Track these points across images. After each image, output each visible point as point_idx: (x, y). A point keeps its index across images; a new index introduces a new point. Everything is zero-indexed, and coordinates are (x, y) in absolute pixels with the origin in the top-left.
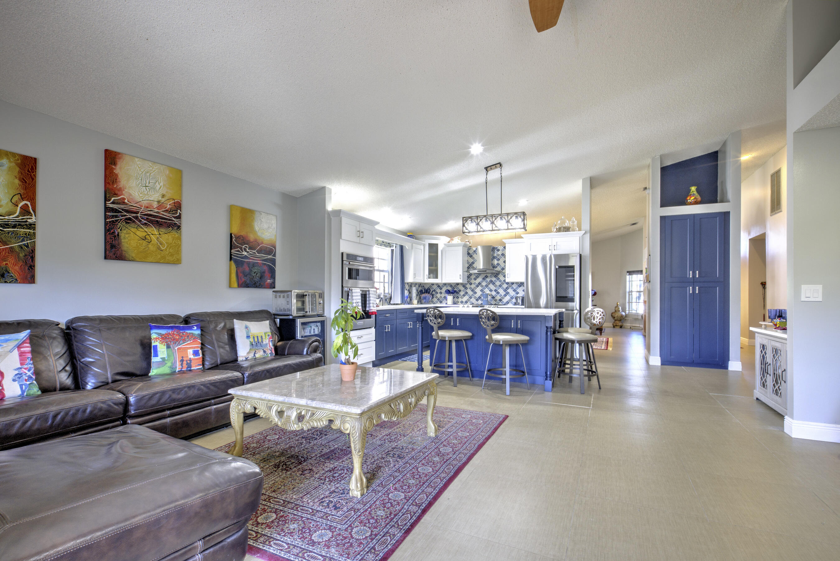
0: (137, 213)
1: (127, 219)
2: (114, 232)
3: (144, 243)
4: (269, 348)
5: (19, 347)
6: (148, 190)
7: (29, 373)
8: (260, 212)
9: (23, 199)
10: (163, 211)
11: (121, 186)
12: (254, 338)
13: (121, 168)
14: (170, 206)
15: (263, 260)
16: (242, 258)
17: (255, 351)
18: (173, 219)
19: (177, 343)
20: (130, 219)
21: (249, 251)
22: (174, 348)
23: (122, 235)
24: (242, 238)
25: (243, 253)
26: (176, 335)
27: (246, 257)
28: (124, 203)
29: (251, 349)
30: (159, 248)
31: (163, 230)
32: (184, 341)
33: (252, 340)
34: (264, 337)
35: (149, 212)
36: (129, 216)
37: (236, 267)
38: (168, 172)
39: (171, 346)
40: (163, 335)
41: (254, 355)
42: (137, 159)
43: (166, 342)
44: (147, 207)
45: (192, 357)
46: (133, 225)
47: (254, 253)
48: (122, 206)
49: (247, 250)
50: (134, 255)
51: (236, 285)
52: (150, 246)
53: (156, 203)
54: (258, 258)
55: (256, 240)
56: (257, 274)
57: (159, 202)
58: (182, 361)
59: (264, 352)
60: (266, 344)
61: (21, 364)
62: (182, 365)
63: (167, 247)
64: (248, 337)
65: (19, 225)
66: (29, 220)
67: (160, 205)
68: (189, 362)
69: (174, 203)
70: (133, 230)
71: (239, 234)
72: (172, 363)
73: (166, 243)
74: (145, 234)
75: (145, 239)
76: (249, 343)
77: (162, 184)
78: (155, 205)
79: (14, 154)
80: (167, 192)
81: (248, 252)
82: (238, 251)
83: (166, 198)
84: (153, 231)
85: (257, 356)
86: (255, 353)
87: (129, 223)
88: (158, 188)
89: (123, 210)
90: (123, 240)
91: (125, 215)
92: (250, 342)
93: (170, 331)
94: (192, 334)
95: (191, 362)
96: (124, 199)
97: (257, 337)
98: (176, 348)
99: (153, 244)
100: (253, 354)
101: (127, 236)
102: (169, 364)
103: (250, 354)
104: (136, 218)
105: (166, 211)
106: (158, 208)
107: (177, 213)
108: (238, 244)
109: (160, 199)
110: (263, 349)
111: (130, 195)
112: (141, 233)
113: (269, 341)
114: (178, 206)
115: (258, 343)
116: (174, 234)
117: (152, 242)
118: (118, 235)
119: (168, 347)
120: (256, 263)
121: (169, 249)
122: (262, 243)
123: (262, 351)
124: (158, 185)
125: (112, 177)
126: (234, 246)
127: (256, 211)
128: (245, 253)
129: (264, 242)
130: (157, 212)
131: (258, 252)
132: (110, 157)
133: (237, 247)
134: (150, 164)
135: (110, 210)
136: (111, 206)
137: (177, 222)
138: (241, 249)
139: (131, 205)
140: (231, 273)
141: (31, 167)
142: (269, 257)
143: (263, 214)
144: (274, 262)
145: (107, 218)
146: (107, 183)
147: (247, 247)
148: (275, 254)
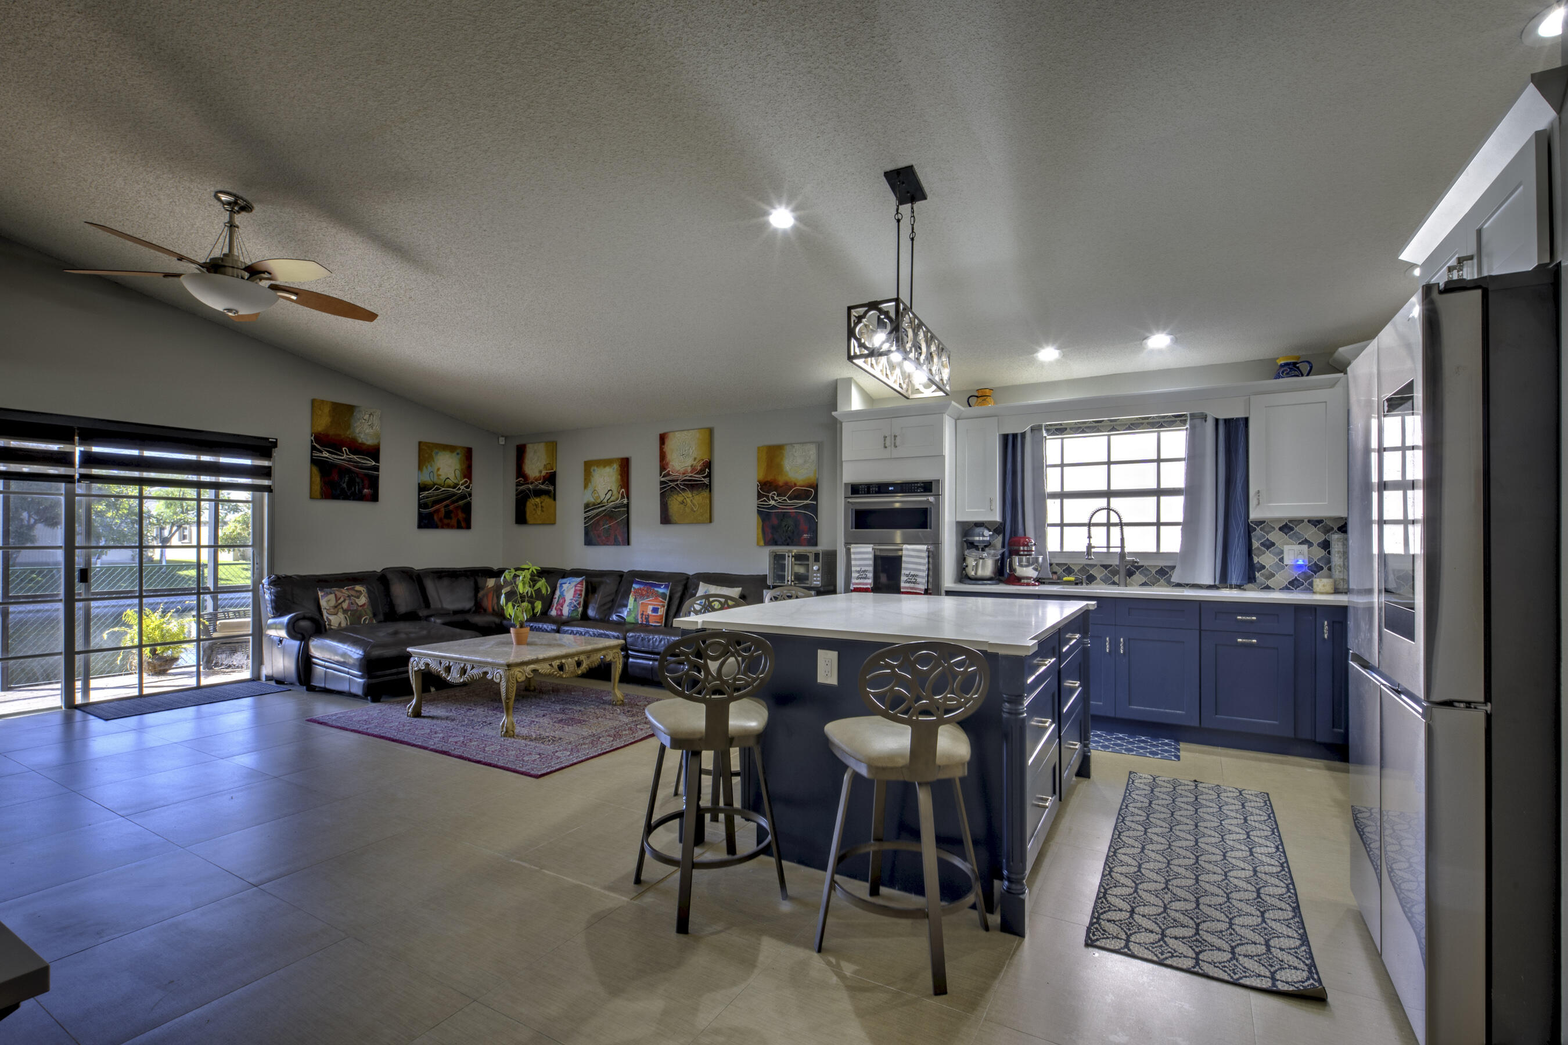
0: (677, 480)
1: (671, 488)
2: (664, 502)
3: (682, 506)
5: (576, 586)
6: (684, 457)
7: (575, 603)
8: (791, 444)
9: (622, 488)
10: (695, 474)
11: (668, 461)
13: (667, 446)
14: (701, 468)
15: (796, 508)
16: (769, 509)
18: (703, 479)
19: (643, 598)
20: (673, 487)
21: (777, 498)
23: (669, 502)
24: (768, 485)
25: (770, 503)
26: (645, 591)
27: (774, 507)
28: (669, 475)
30: (692, 510)
31: (695, 492)
32: (648, 597)
35: (685, 478)
36: (672, 484)
37: (762, 522)
38: (698, 436)
39: (638, 600)
40: (636, 589)
42: (677, 433)
43: (636, 596)
44: (684, 474)
45: (650, 613)
46: (675, 492)
47: (785, 500)
48: (668, 478)
49: (776, 498)
50: (676, 519)
51: (762, 543)
52: (686, 509)
53: (690, 468)
54: (793, 506)
55: (786, 483)
56: (788, 528)
57: (692, 466)
58: (642, 614)
61: (574, 597)
62: (642, 618)
63: (699, 507)
65: (621, 506)
66: (624, 502)
67: (693, 467)
69: (704, 463)
70: (675, 496)
71: (766, 480)
72: (636, 615)
73: (699, 504)
74: (682, 499)
75: (683, 503)
77: (694, 448)
78: (689, 470)
79: (618, 459)
80: (698, 454)
81: (776, 500)
82: (765, 501)
83: (697, 461)
84: (689, 494)
87: (672, 491)
88: (691, 453)
89: (669, 481)
90: (669, 507)
93: (642, 587)
94: (657, 591)
95: (648, 618)
96: (669, 471)
98: (640, 603)
99: (688, 507)
101: (671, 503)
102: (633, 615)
104: (677, 485)
105: (698, 473)
106: (691, 472)
107: (706, 472)
108: (764, 492)
109: (693, 463)
111: (673, 466)
112: (680, 499)
114: (709, 465)
116: (706, 494)
117: (688, 505)
118: (667, 503)
119: (635, 600)
120: (786, 513)
121: (701, 509)
122: (795, 485)
124: (691, 451)
125: (663, 456)
126: (760, 496)
127: (787, 444)
128: (772, 502)
129: (798, 484)
130: (691, 476)
131: (790, 498)
132: (663, 439)
133: (764, 496)
134: (685, 432)
135: (662, 483)
136: (663, 479)
137: (706, 481)
138: (767, 497)
139: (674, 475)
140: (758, 529)
141: (625, 465)
142: (806, 502)
143: (797, 446)
144: (814, 509)
145: (661, 490)
146: (660, 461)
147: (774, 494)
148: (816, 498)
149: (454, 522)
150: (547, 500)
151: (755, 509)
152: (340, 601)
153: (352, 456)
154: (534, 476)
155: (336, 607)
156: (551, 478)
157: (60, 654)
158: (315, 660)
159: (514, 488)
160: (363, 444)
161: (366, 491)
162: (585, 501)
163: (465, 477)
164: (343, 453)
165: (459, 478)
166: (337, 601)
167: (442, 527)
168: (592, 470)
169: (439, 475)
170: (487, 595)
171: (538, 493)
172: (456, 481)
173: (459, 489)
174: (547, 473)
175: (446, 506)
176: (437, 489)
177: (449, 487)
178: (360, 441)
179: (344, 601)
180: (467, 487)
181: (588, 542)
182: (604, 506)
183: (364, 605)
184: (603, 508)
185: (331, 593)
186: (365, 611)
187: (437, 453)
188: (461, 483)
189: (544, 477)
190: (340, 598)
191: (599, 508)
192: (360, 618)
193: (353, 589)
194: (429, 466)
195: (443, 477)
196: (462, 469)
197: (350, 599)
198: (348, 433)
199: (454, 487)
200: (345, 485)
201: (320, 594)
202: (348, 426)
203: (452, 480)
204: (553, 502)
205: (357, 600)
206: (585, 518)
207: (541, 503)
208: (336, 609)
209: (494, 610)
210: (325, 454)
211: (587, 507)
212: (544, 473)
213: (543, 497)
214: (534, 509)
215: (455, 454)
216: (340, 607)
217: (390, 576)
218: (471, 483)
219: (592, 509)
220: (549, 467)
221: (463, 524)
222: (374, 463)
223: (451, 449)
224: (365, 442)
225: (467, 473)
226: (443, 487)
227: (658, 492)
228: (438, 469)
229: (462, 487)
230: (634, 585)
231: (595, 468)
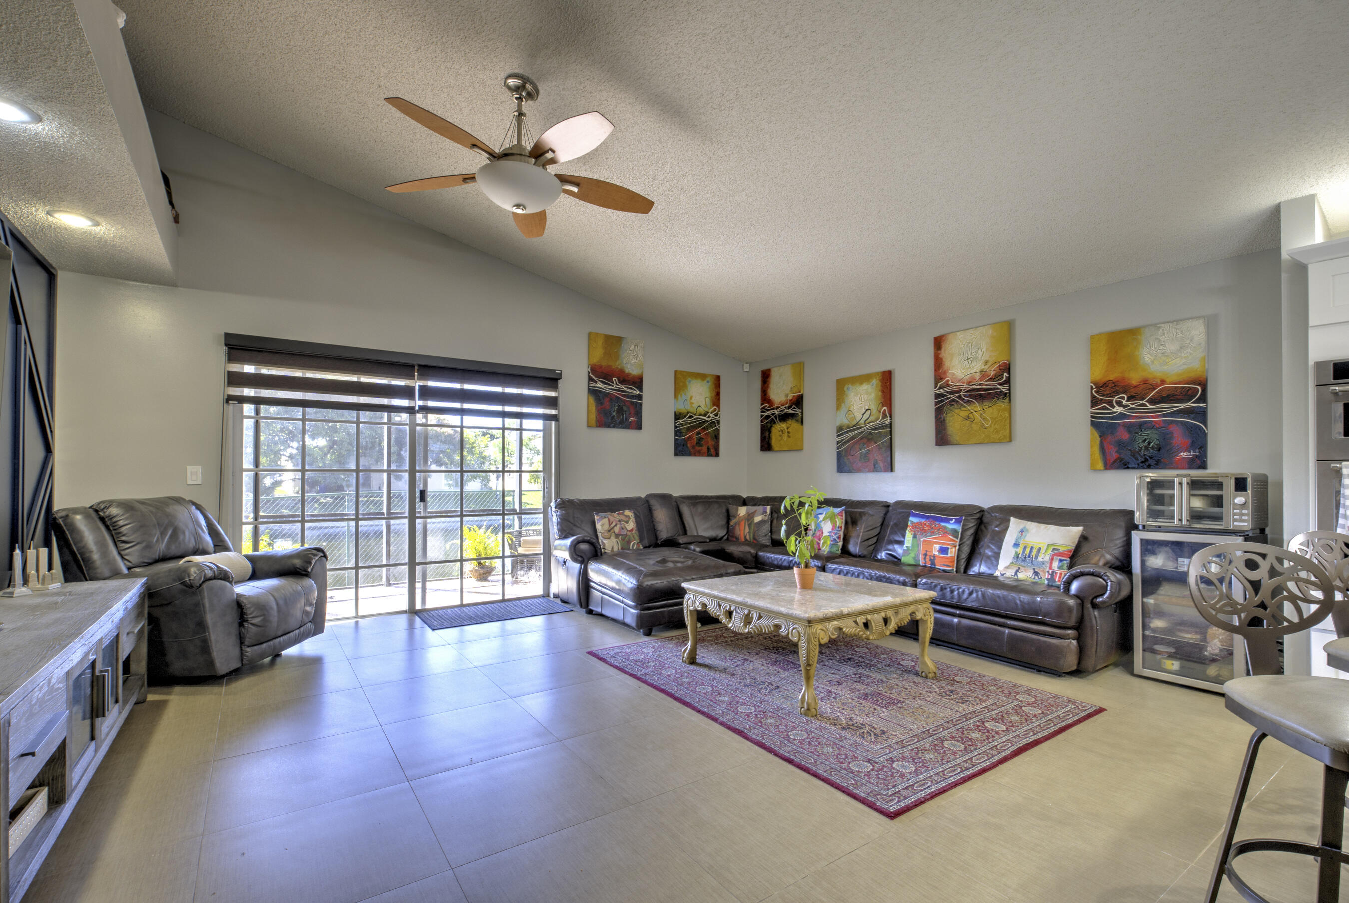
0: (960, 391)
1: (951, 401)
2: (941, 418)
3: (968, 422)
4: (1047, 569)
5: (833, 517)
6: (970, 362)
7: (835, 537)
8: (1154, 325)
9: (883, 406)
10: (986, 381)
11: (946, 369)
12: (1025, 548)
13: (945, 350)
14: (995, 372)
15: (1167, 415)
16: (1112, 418)
17: (1019, 568)
18: (999, 387)
19: (924, 534)
20: (954, 400)
21: (1128, 403)
22: (920, 539)
23: (947, 419)
24: (1111, 385)
25: (1115, 410)
26: (928, 526)
27: (1122, 416)
28: (948, 385)
29: (1012, 563)
30: (983, 426)
31: (987, 404)
32: (933, 533)
33: (1020, 550)
34: (1042, 551)
35: (971, 387)
36: (953, 397)
37: (1100, 436)
38: (991, 332)
39: (918, 536)
40: (914, 523)
41: (1016, 574)
42: (958, 334)
43: (914, 531)
44: (970, 382)
45: (937, 553)
46: (957, 406)
47: (1143, 405)
48: (947, 389)
49: (1124, 402)
50: (958, 439)
51: (1100, 465)
52: (973, 425)
53: (978, 374)
55: (1145, 382)
56: (1149, 443)
57: (981, 372)
58: (925, 555)
59: (1036, 573)
60: (1043, 563)
61: (833, 529)
62: (925, 559)
63: (992, 423)
64: (1016, 545)
65: (882, 426)
66: (886, 422)
67: (983, 372)
68: (932, 558)
69: (999, 366)
70: (957, 411)
71: (1107, 379)
72: (915, 554)
73: (991, 418)
74: (967, 413)
75: (968, 418)
76: (1013, 553)
77: (984, 350)
78: (978, 376)
79: (878, 373)
80: (990, 356)
81: (1125, 406)
82: (1104, 408)
83: (989, 364)
84: (977, 406)
85: (1021, 576)
86: (1017, 571)
87: (953, 405)
88: (980, 356)
89: (947, 392)
90: (948, 425)
91: (950, 398)
92: (1016, 552)
93: (923, 521)
94: (945, 527)
95: (934, 559)
96: (948, 381)
97: (1032, 548)
98: (922, 540)
99: (976, 423)
100: (1014, 571)
101: (951, 419)
102: (912, 555)
103: (1010, 570)
104: (960, 397)
105: (990, 380)
106: (981, 379)
107: (1003, 378)
108: (1103, 396)
109: (983, 367)
110: (1034, 569)
111: (954, 374)
112: (963, 413)
113: (1052, 559)
114: (1007, 368)
115: (1029, 556)
116: (1002, 404)
117: (976, 421)
118: (944, 420)
119: (915, 537)
120: (1146, 422)
121: (995, 425)
122: (1163, 382)
123: (1032, 571)
124: (980, 353)
125: (938, 363)
126: (1094, 402)
127: (1145, 327)
128: (1118, 410)
129: (1168, 380)
130: (980, 385)
131: (1152, 401)
132: (938, 343)
133: (1102, 401)
134: (972, 331)
135: (937, 396)
136: (938, 392)
137: (1004, 389)
138: (1110, 403)
139: (955, 385)
140: (1092, 447)
141: (887, 379)
142: (1183, 406)
143: (1165, 327)
144: (1202, 415)
145: (936, 405)
146: (936, 371)
147: (1123, 398)
148: (1203, 398)
149: (705, 449)
150: (792, 424)
151: (1088, 420)
152: (612, 526)
153: (620, 386)
154: (779, 401)
155: (609, 531)
156: (798, 402)
157: (405, 564)
158: (592, 584)
159: (760, 414)
160: (629, 374)
161: (632, 419)
162: (838, 424)
163: (714, 405)
164: (613, 383)
165: (709, 407)
166: (610, 525)
167: (695, 455)
168: (845, 389)
169: (692, 403)
170: (738, 523)
171: (784, 417)
172: (706, 410)
173: (709, 417)
174: (794, 396)
175: (699, 433)
176: (691, 417)
177: (701, 415)
178: (627, 371)
179: (616, 525)
180: (716, 415)
181: (842, 468)
182: (861, 428)
183: (632, 530)
184: (860, 431)
185: (605, 517)
186: (633, 536)
187: (690, 382)
188: (711, 411)
189: (791, 401)
190: (612, 522)
191: (854, 430)
192: (629, 542)
193: (622, 514)
194: (683, 394)
195: (696, 406)
196: (712, 397)
197: (620, 524)
198: (617, 364)
199: (705, 415)
200: (614, 414)
201: (596, 517)
202: (617, 357)
203: (702, 410)
204: (801, 426)
205: (626, 525)
206: (838, 443)
207: (788, 428)
208: (609, 533)
209: (746, 540)
210: (599, 385)
211: (840, 430)
212: (790, 397)
213: (790, 422)
214: (781, 436)
215: (706, 382)
216: (612, 531)
217: (653, 502)
218: (719, 411)
219: (847, 432)
220: (796, 389)
221: (713, 451)
222: (638, 392)
223: (702, 377)
224: (631, 372)
225: (716, 400)
226: (695, 415)
227: (932, 408)
228: (691, 398)
229: (712, 415)
230: (911, 519)
231: (850, 386)
